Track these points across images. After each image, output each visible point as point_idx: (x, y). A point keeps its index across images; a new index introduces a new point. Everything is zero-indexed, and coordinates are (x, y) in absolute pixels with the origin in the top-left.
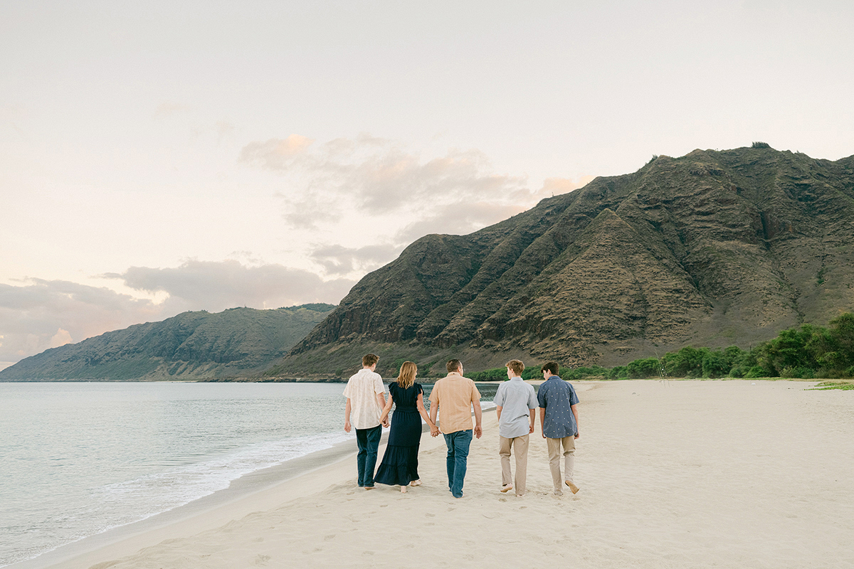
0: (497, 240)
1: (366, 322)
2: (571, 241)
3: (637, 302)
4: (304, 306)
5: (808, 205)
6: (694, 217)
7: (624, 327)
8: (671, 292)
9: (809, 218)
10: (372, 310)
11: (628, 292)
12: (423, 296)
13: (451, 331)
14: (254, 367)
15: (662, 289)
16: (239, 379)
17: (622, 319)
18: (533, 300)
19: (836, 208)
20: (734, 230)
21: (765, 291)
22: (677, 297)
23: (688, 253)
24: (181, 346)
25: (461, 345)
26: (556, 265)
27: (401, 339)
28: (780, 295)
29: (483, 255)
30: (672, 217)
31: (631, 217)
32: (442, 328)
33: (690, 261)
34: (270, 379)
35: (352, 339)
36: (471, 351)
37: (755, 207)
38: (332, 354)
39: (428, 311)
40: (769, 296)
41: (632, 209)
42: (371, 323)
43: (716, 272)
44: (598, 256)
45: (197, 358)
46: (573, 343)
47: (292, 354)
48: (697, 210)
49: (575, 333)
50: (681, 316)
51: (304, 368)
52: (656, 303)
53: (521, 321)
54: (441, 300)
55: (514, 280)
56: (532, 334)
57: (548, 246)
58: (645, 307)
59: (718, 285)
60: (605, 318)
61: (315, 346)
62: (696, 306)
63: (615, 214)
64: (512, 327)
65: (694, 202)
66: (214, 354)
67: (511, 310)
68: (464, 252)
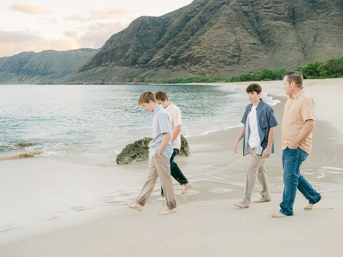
0: (173, 19)
1: (114, 57)
2: (207, 20)
3: (236, 49)
4: (80, 49)
5: (313, 5)
6: (263, 10)
7: (231, 60)
8: (251, 45)
9: (313, 11)
10: (117, 51)
11: (233, 44)
12: (140, 45)
13: (154, 61)
14: (58, 78)
15: (248, 43)
16: (55, 83)
17: (230, 56)
18: (191, 47)
19: (325, 6)
20: (280, 16)
21: (291, 45)
22: (254, 47)
23: (259, 27)
24: (23, 68)
25: (158, 68)
26: (201, 31)
27: (130, 64)
28: (297, 46)
29: (167, 26)
30: (253, 9)
31: (235, 9)
32: (149, 60)
33: (260, 30)
34: (71, 83)
35: (108, 65)
36: (163, 71)
37: (290, 5)
38: (99, 72)
39: (142, 53)
40: (293, 47)
41: (236, 5)
42: (116, 58)
43: (271, 36)
44: (220, 28)
45: (31, 74)
46: (209, 67)
47: (80, 72)
48: (265, 6)
49: (209, 63)
50: (255, 55)
51: (86, 78)
52: (245, 49)
53: (185, 57)
54: (148, 47)
55: (182, 38)
56: (190, 63)
57: (197, 22)
58: (240, 51)
59: (271, 41)
60: (222, 56)
61: (90, 68)
62: (262, 51)
63: (228, 8)
64: (181, 60)
65: (264, 2)
66: (39, 72)
67: (181, 52)
68: (158, 24)
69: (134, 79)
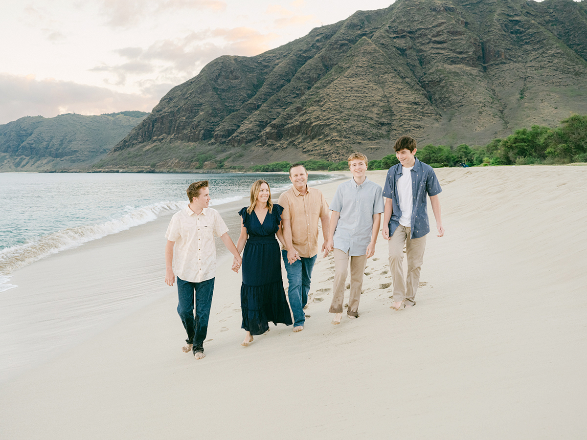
0: (277, 61)
1: (174, 126)
2: (335, 63)
3: (385, 112)
4: (122, 113)
5: (517, 37)
6: (431, 45)
7: (375, 131)
8: (411, 104)
9: (517, 47)
10: (178, 116)
11: (378, 104)
12: (218, 106)
13: (241, 133)
14: (84, 161)
15: (405, 102)
16: (72, 171)
17: (373, 125)
18: (306, 109)
19: (538, 40)
20: (460, 56)
21: (481, 105)
22: (416, 108)
23: (425, 74)
24: (23, 144)
25: (249, 144)
26: (324, 81)
27: (202, 139)
28: (491, 107)
29: (266, 73)
30: (415, 44)
31: (383, 44)
32: (234, 131)
33: (426, 80)
34: (98, 170)
35: (162, 139)
36: (256, 149)
37: (478, 38)
38: (147, 150)
39: (222, 118)
40: (483, 108)
41: (384, 38)
42: (178, 127)
43: (445, 89)
44: (356, 75)
45: (37, 154)
46: (336, 143)
47: (115, 151)
48: (434, 39)
49: (337, 136)
50: (418, 123)
51: (125, 162)
52: (399, 112)
53: (296, 126)
54: (233, 108)
55: (291, 93)
56: (304, 136)
57: (317, 66)
58: (391, 116)
59: (446, 99)
60: (360, 124)
61: (133, 144)
62: (429, 115)
63: (370, 42)
64: (289, 131)
65: (432, 32)
66: (51, 151)
67: (288, 117)
68: (251, 70)
69: (206, 163)
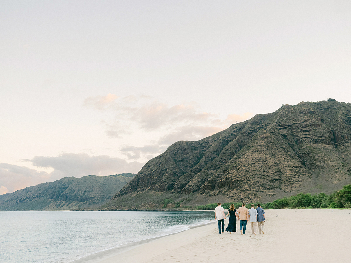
0: (211, 143)
1: (150, 182)
2: (245, 144)
3: (276, 172)
4: (121, 174)
6: (302, 132)
8: (292, 167)
10: (153, 176)
11: (272, 167)
12: (177, 170)
13: (190, 186)
14: (97, 203)
15: (288, 166)
16: (89, 209)
17: (270, 180)
18: (228, 171)
20: (320, 139)
21: (336, 167)
22: (295, 170)
23: (300, 149)
24: (62, 194)
25: (195, 193)
26: (239, 155)
27: (166, 189)
28: (343, 169)
29: (205, 150)
30: (292, 132)
31: (273, 133)
32: (185, 185)
33: (301, 153)
34: (104, 209)
35: (143, 190)
36: (199, 196)
37: (330, 128)
38: (134, 197)
39: (179, 177)
40: (338, 169)
41: (273, 129)
42: (152, 183)
43: (313, 158)
44: (258, 151)
45: (70, 199)
46: (247, 191)
47: (115, 197)
48: (303, 129)
49: (248, 187)
50: (297, 179)
51: (120, 204)
52: (285, 172)
53: (223, 181)
54: (185, 171)
55: (219, 162)
56: (228, 187)
57: (235, 146)
58: (280, 175)
59: (314, 164)
60: (262, 180)
61: (126, 193)
62: (304, 174)
63: (265, 131)
64: (219, 184)
65: (302, 125)
66: (78, 198)
67: (218, 176)
68: (196, 149)
69: (169, 204)
